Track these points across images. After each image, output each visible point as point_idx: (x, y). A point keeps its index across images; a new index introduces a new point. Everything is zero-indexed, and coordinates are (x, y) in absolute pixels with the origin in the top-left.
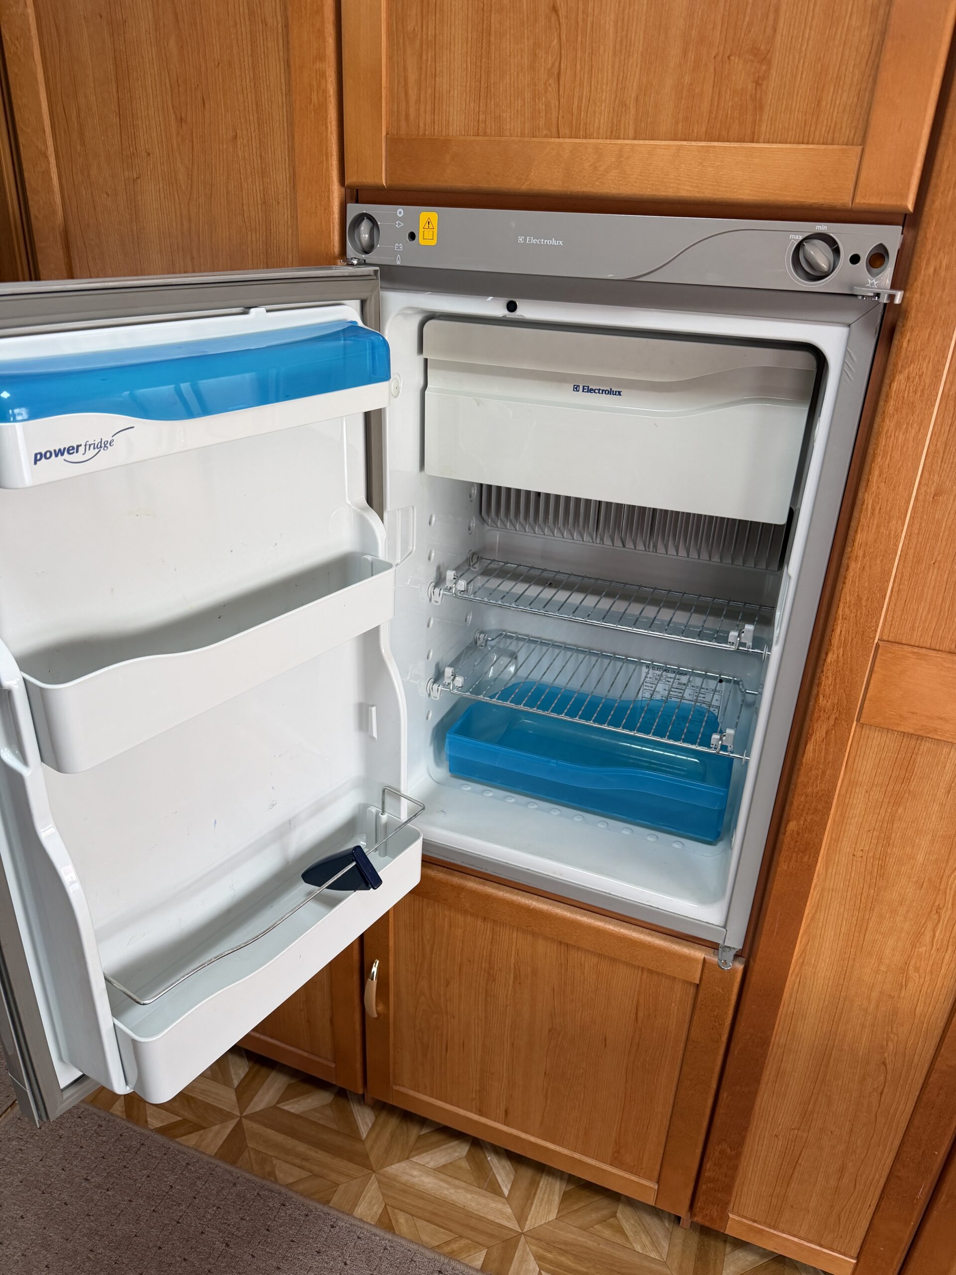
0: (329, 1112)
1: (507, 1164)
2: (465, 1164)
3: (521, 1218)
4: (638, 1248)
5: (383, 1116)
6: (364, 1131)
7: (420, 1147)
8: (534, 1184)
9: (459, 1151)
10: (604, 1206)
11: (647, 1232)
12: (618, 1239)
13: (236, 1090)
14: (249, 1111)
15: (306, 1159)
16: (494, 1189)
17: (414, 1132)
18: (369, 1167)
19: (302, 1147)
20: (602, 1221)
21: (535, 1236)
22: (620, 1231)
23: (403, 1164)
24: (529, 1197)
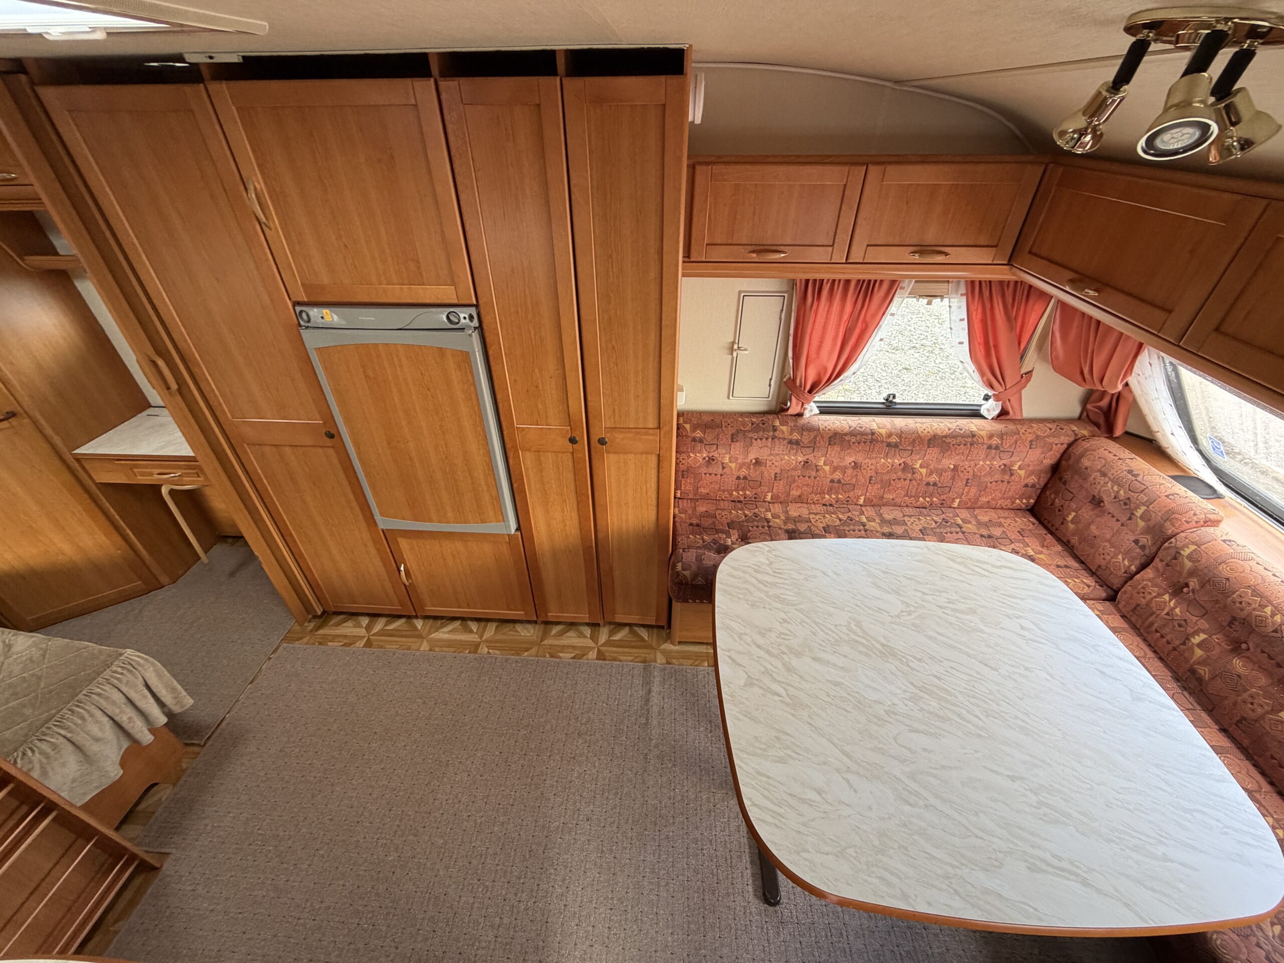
0: (405, 625)
1: (475, 623)
2: (460, 627)
3: (481, 637)
4: (523, 634)
5: (427, 620)
6: (419, 627)
7: (442, 627)
8: (486, 626)
9: (457, 624)
10: (511, 625)
11: (526, 629)
12: (516, 634)
13: (365, 628)
14: (372, 633)
15: (397, 642)
16: (471, 631)
17: (439, 622)
18: (423, 638)
19: (395, 639)
20: (509, 630)
21: (487, 641)
22: (517, 631)
23: (436, 633)
24: (484, 630)
